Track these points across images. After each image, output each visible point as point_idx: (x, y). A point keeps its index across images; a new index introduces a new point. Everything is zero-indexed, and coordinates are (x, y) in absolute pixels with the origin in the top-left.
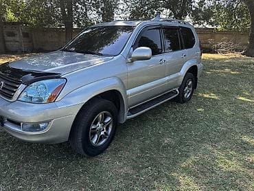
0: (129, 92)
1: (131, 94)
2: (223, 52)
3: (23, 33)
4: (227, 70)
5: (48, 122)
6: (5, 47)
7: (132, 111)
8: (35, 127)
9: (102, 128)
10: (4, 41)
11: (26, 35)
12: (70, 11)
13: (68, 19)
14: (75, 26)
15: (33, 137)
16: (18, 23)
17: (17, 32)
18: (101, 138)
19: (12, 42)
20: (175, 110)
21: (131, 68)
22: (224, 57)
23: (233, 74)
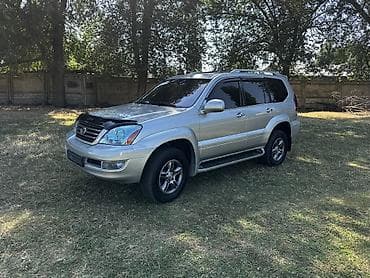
0: (200, 144)
1: (203, 146)
2: (354, 110)
3: (87, 84)
4: (350, 133)
5: (124, 162)
6: (65, 101)
7: (204, 165)
8: (113, 165)
9: (172, 176)
10: (64, 93)
11: (90, 86)
12: (146, 58)
13: (141, 67)
14: (150, 76)
15: (110, 174)
16: (81, 71)
17: (80, 83)
18: (170, 187)
19: (73, 94)
20: (258, 172)
21: (203, 120)
22: (353, 117)
23: (355, 139)
